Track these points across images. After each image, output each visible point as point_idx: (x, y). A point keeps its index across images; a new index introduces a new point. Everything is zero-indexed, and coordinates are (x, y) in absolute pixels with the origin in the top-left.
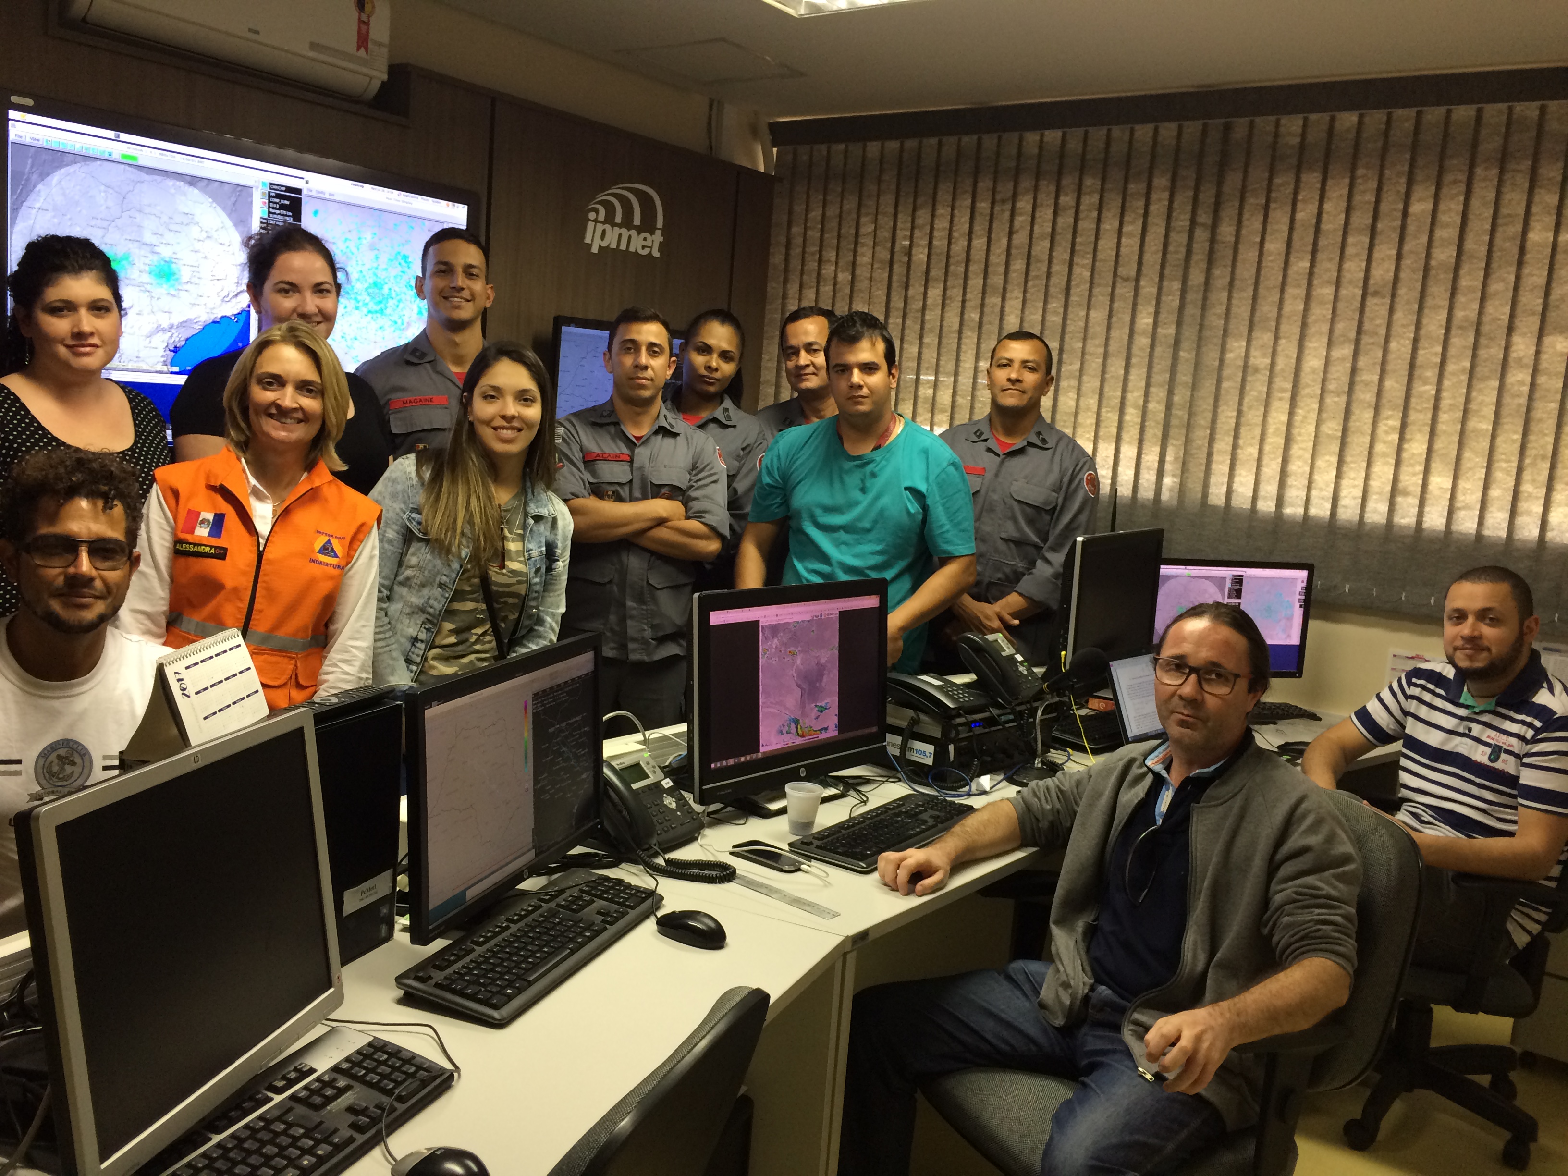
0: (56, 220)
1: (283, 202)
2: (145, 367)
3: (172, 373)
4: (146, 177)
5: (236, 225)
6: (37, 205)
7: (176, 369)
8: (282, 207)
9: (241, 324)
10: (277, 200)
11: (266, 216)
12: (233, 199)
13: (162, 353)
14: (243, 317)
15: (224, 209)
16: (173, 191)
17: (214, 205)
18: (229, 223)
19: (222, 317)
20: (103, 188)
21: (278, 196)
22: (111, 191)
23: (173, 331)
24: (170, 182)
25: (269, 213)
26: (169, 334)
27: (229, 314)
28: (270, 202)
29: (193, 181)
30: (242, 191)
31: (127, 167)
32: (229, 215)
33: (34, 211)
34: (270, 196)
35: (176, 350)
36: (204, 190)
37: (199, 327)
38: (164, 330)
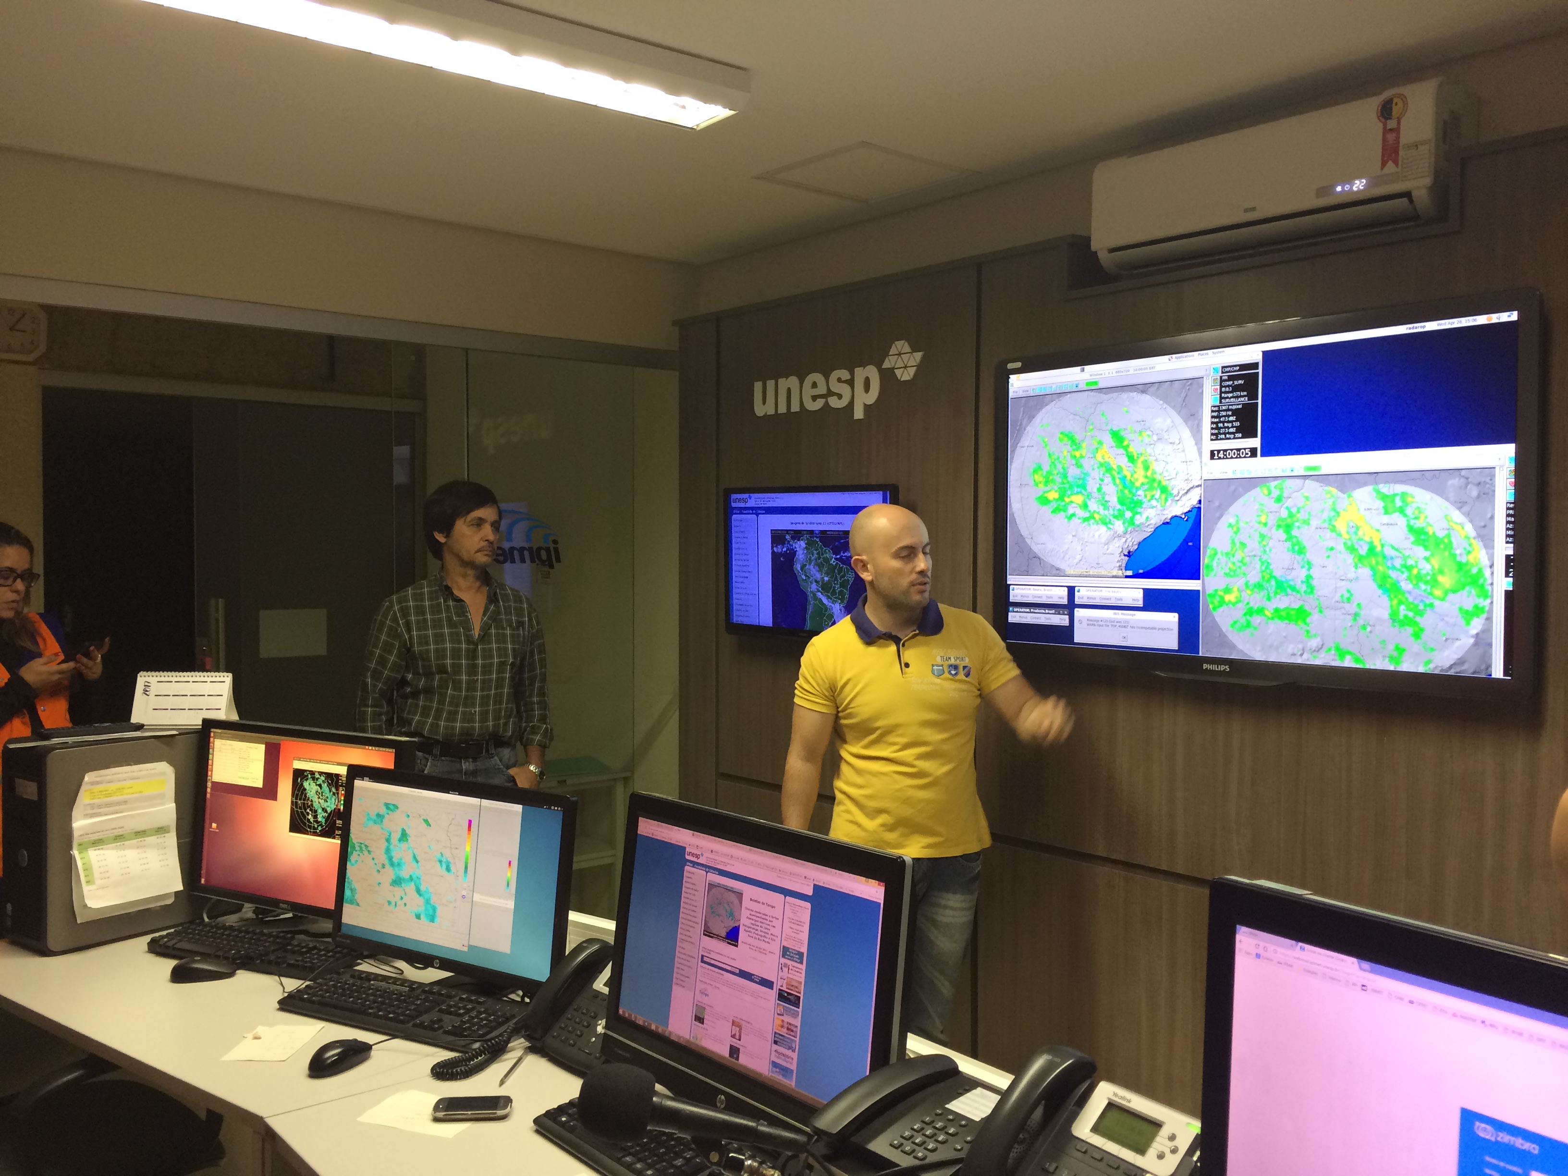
0: (1039, 453)
1: (1236, 383)
2: (1103, 572)
3: (1127, 577)
4: (1105, 397)
5: (1186, 421)
6: (1026, 444)
7: (1130, 573)
8: (1236, 388)
9: (1191, 521)
10: (1232, 382)
11: (1218, 403)
12: (1183, 395)
13: (1117, 557)
14: (1193, 515)
15: (1174, 408)
16: (1127, 403)
17: (1165, 406)
18: (1179, 420)
19: (1172, 518)
20: (1072, 416)
21: (1231, 378)
22: (1077, 418)
23: (1128, 536)
24: (1125, 396)
25: (1221, 398)
26: (1124, 540)
27: (1178, 513)
28: (1221, 387)
29: (1144, 388)
30: (1193, 383)
31: (1089, 393)
32: (1179, 413)
33: (1024, 449)
34: (1222, 381)
35: (1129, 554)
36: (1155, 395)
37: (1150, 530)
38: (1119, 536)
